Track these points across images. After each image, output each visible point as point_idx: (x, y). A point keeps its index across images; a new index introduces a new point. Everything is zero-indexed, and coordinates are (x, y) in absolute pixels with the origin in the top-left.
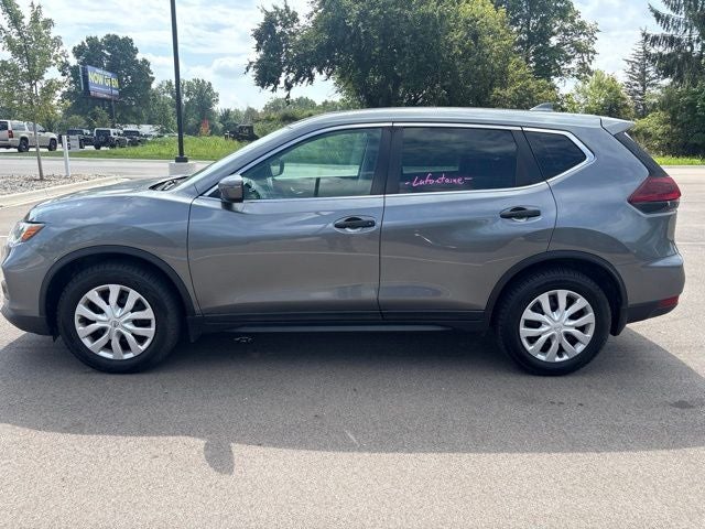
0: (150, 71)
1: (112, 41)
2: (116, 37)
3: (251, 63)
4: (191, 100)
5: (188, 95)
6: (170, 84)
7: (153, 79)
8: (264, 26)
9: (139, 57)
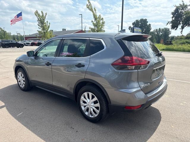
0: (150, 27)
1: (142, 20)
2: (143, 19)
3: (169, 22)
4: (162, 34)
5: (162, 32)
6: (157, 30)
7: (151, 29)
8: (175, 11)
9: (148, 24)
